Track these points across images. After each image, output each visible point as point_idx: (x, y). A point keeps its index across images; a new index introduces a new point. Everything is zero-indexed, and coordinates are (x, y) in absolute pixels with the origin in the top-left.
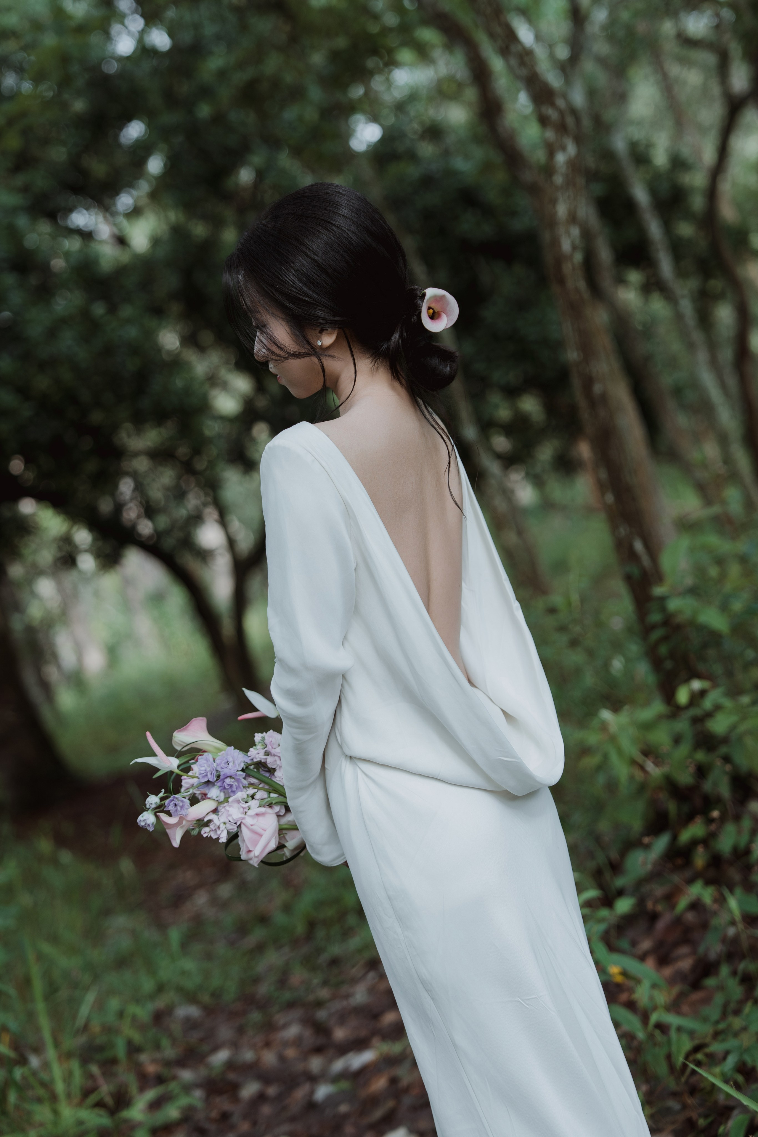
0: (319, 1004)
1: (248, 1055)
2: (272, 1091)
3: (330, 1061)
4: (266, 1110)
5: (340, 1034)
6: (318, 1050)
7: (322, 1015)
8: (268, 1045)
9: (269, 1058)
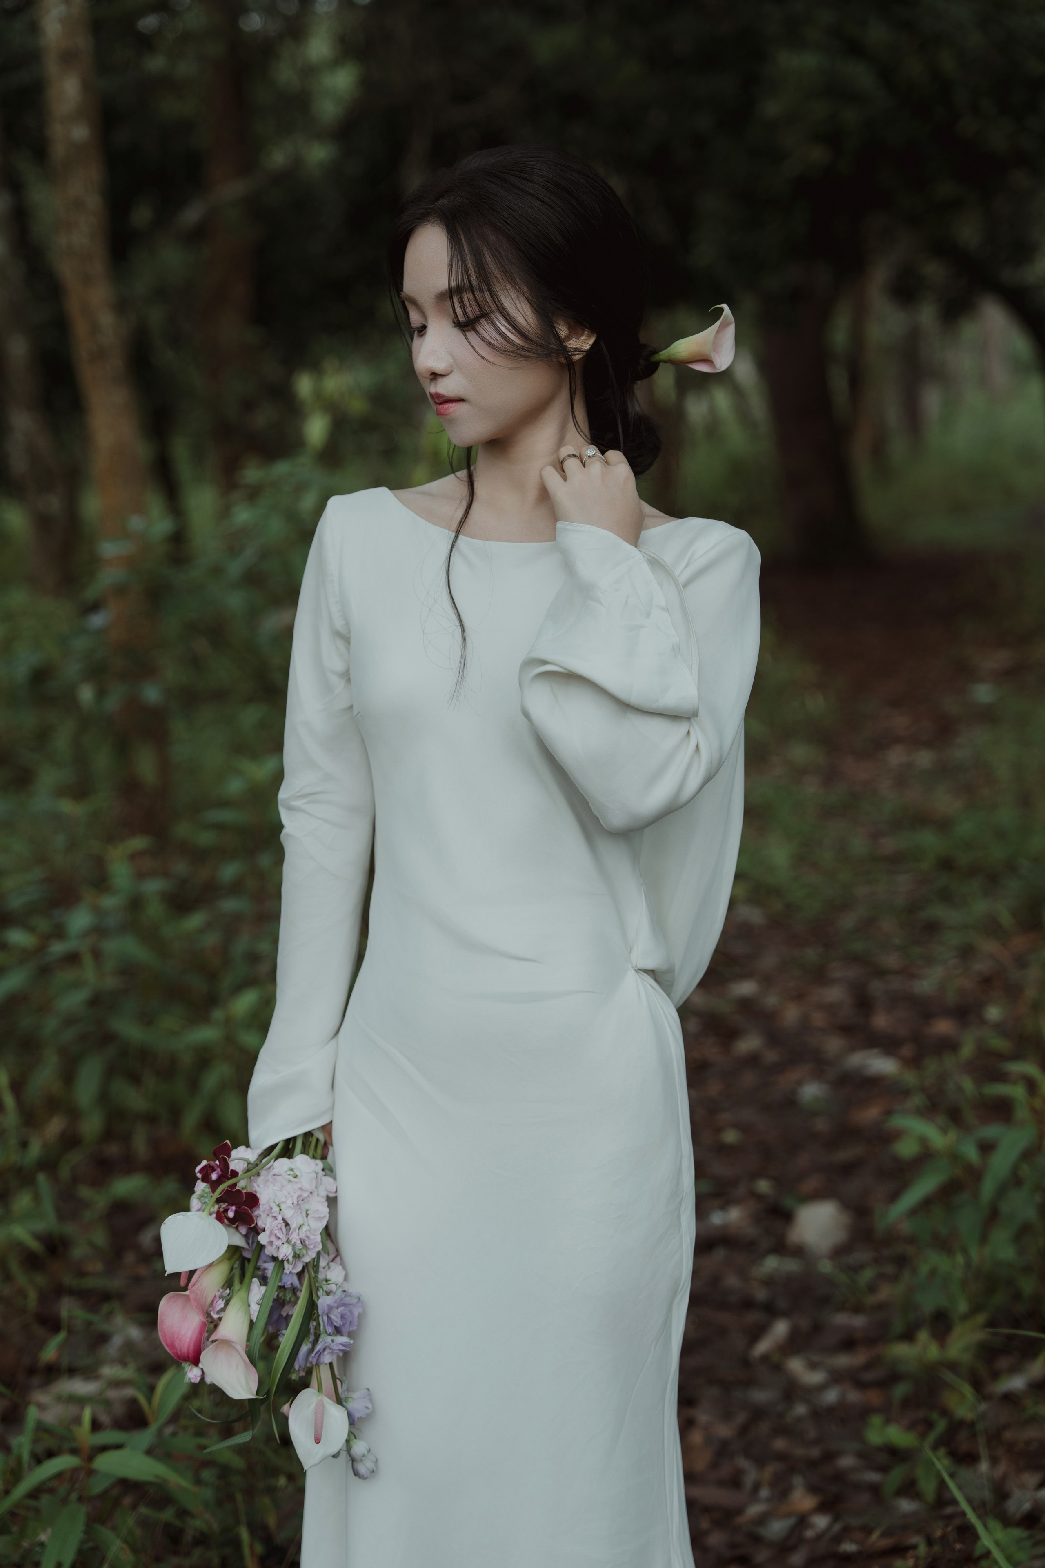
0: (881, 973)
1: (771, 1000)
2: (771, 1056)
3: (853, 1049)
4: (749, 1079)
5: (881, 1021)
6: (846, 1030)
7: (877, 987)
8: (799, 997)
9: (791, 1015)
